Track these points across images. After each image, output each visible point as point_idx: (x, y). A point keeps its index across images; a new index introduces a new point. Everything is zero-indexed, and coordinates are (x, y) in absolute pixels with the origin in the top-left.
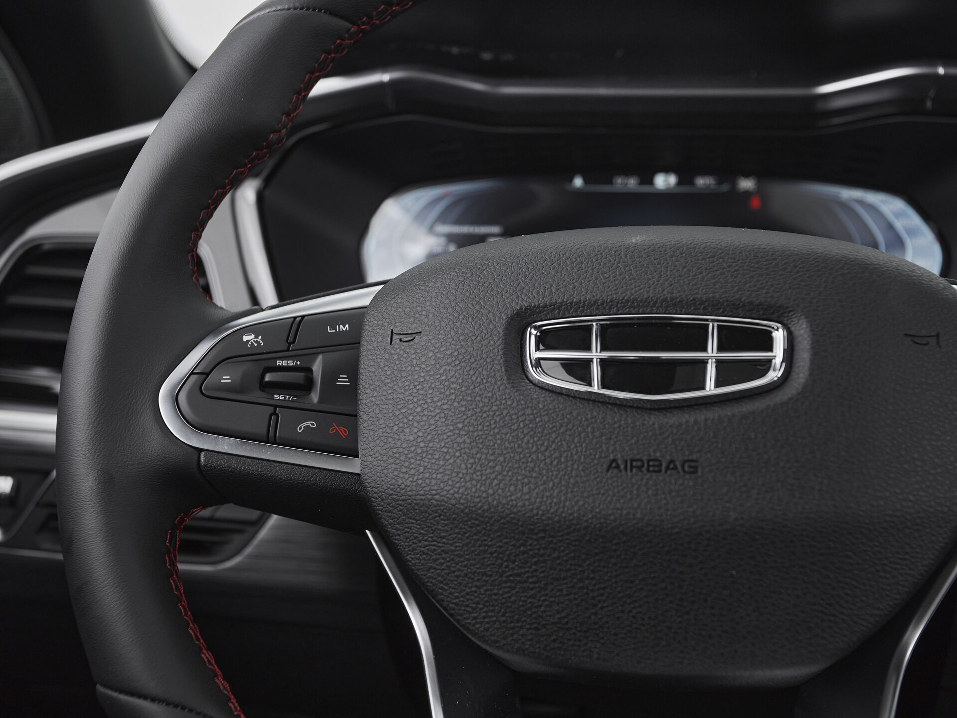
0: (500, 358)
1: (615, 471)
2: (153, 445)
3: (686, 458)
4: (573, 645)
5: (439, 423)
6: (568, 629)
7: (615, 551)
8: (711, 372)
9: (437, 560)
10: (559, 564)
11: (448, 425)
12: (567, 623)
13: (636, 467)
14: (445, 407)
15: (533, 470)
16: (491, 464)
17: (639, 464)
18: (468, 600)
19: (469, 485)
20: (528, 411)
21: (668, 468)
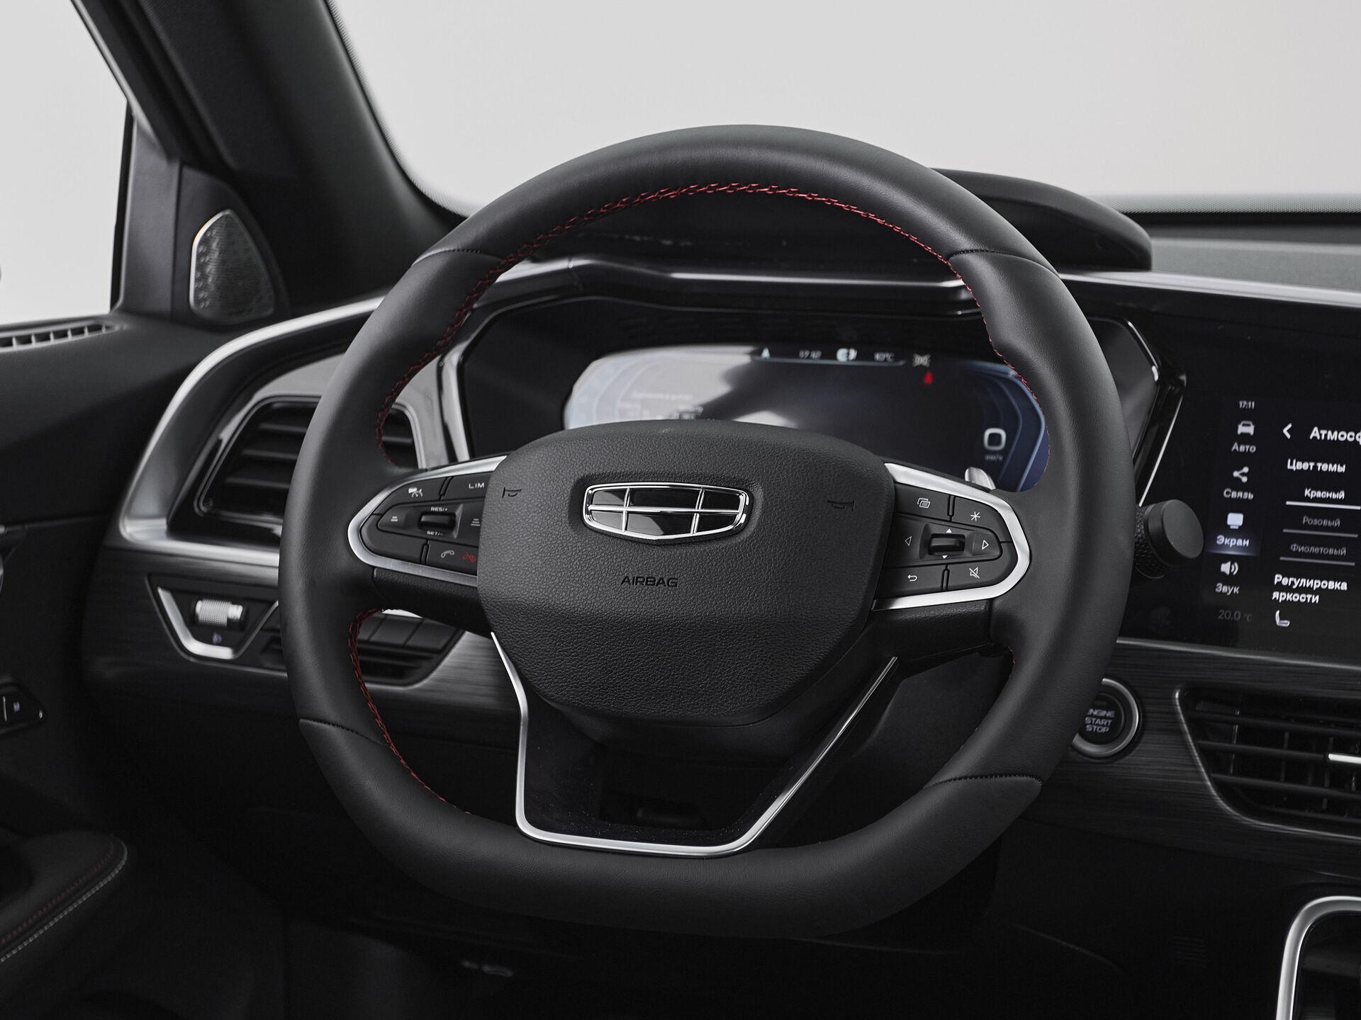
0: (566, 509)
1: (627, 584)
2: (343, 563)
3: (671, 577)
4: (598, 698)
5: (525, 551)
6: (595, 687)
7: (623, 635)
8: (696, 521)
9: (518, 642)
10: (590, 644)
11: (530, 552)
12: (594, 683)
13: (640, 581)
14: (530, 540)
15: (577, 582)
16: (553, 578)
17: (642, 580)
18: (536, 668)
19: (538, 591)
20: (579, 544)
21: (659, 583)
